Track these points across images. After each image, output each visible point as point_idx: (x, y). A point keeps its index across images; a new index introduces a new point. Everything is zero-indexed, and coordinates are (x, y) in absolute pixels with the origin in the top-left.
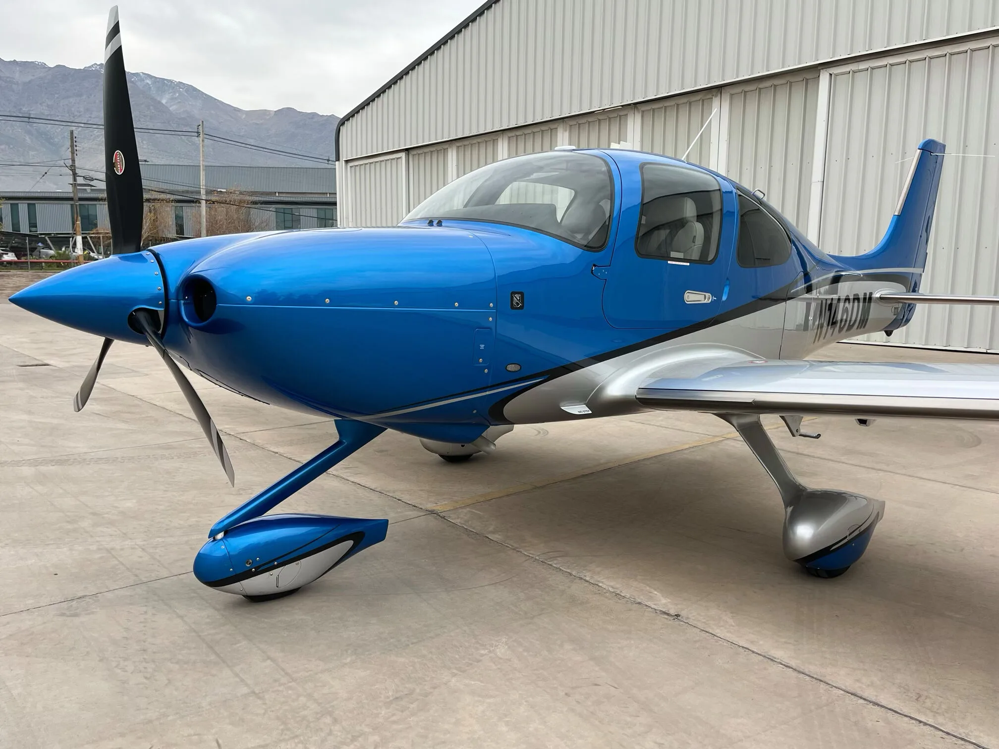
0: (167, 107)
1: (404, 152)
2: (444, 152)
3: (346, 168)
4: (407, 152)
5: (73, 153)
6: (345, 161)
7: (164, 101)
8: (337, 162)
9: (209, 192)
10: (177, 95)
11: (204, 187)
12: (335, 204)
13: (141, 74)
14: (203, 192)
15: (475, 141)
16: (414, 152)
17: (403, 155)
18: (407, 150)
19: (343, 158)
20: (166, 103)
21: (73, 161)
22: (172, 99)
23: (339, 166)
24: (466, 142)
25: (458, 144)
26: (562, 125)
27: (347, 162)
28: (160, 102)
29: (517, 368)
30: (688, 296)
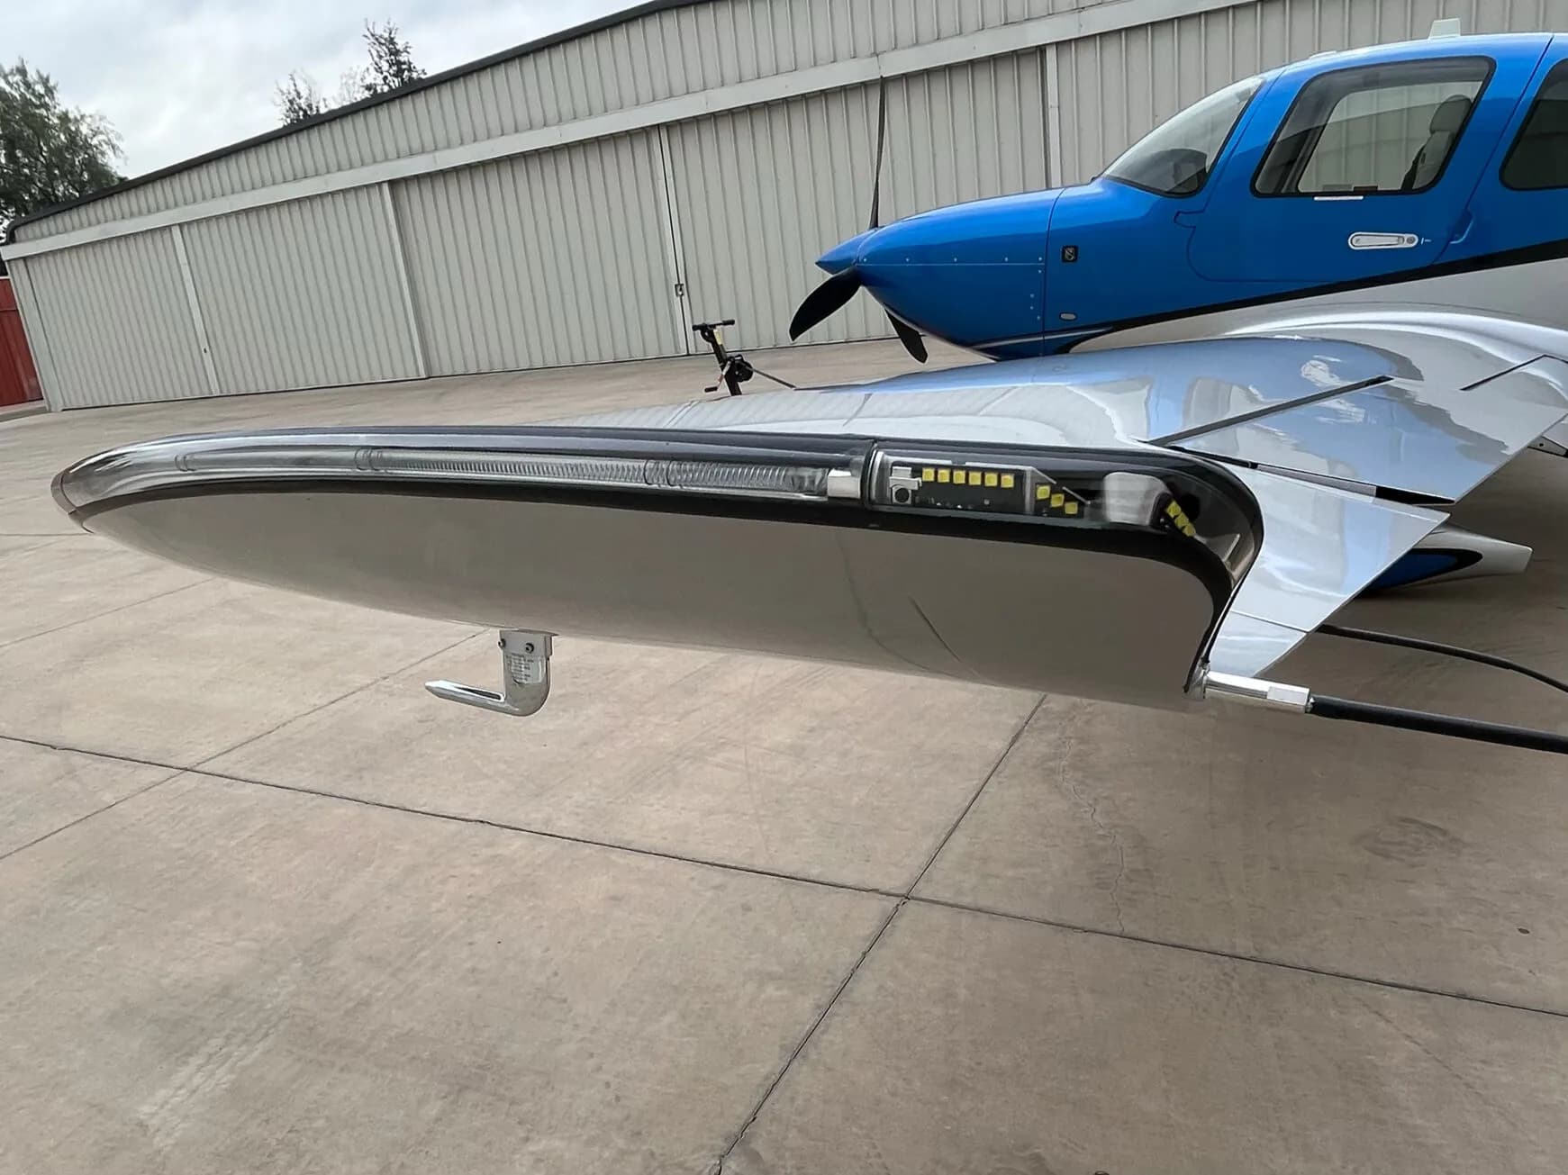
29: (1072, 317)
30: (1357, 240)
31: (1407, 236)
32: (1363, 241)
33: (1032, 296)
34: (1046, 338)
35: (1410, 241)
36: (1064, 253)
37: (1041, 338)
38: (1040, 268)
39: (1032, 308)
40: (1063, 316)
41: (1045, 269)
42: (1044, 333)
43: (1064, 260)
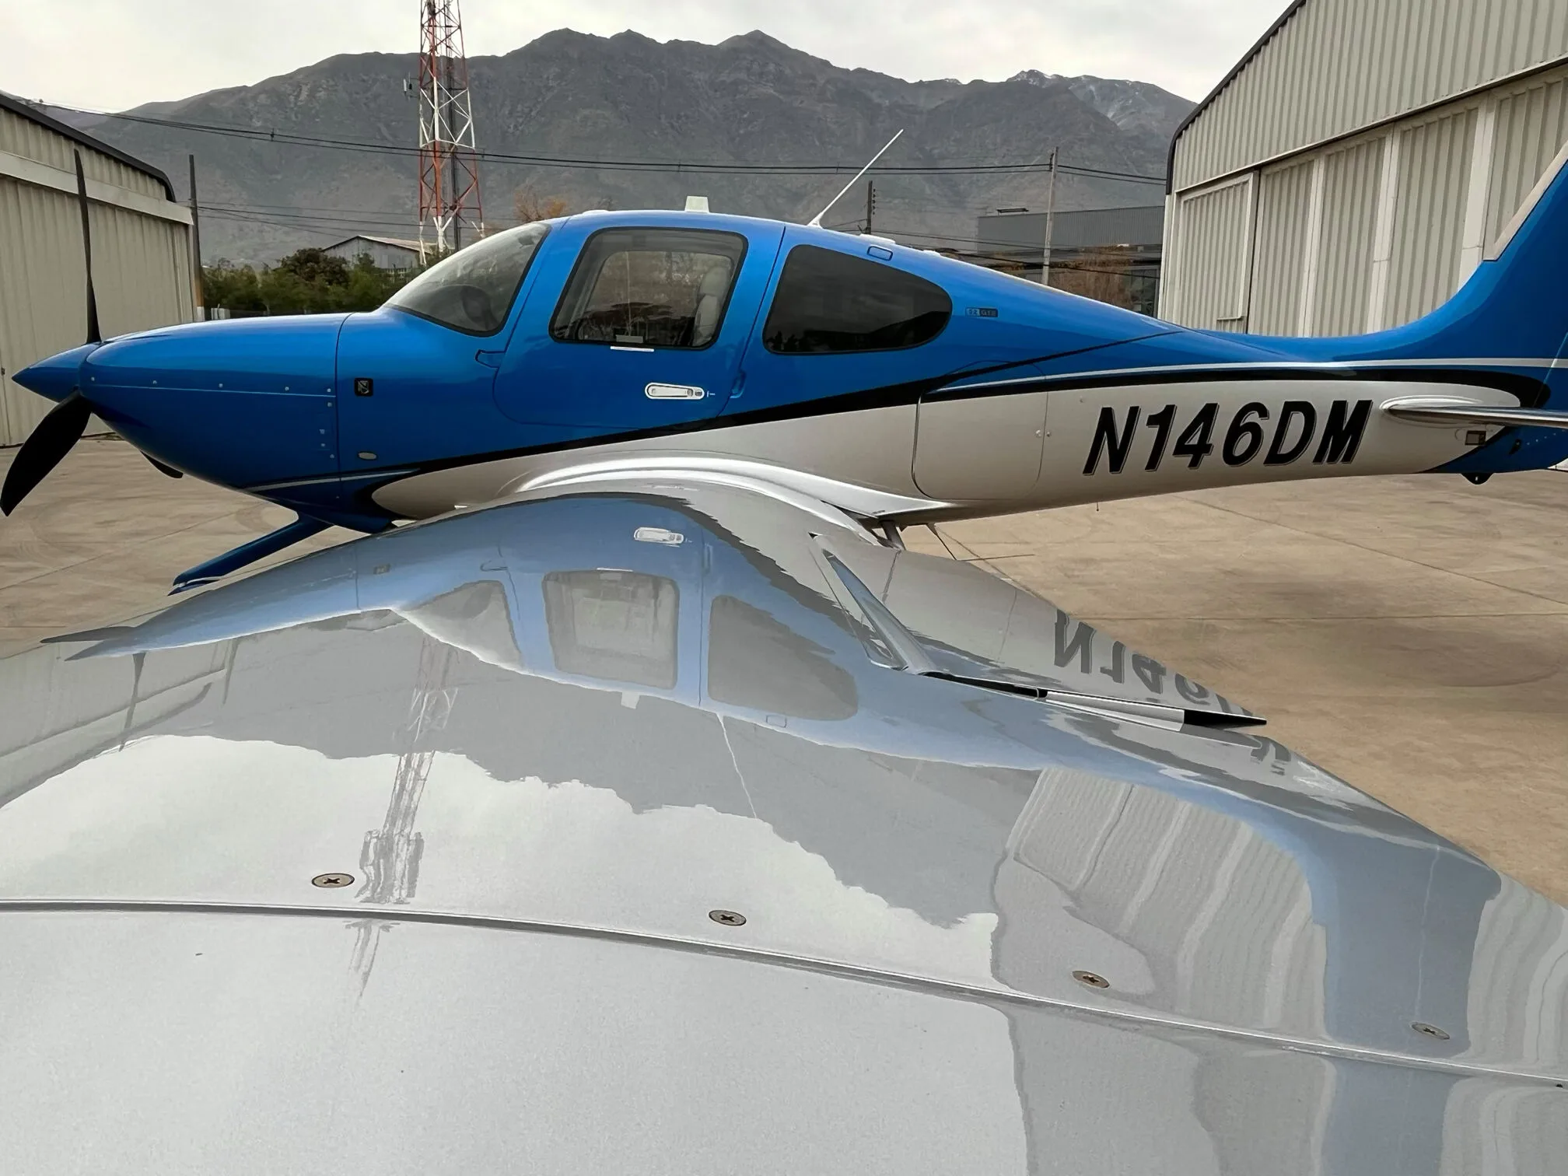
0: (1114, 123)
1: (1252, 172)
2: (1309, 167)
3: (1178, 207)
4: (1258, 172)
5: (869, 212)
6: (1177, 193)
7: (1110, 115)
8: (1167, 197)
9: (1054, 252)
10: (1130, 102)
11: (1049, 247)
12: (1158, 262)
13: (1083, 78)
14: (1047, 253)
15: (1353, 143)
16: (1267, 171)
17: (1250, 178)
18: (1258, 169)
19: (1176, 190)
20: (1113, 116)
21: (869, 221)
22: (1123, 109)
23: (1170, 201)
24: (1339, 147)
25: (1329, 152)
26: (1485, 101)
27: (1180, 194)
28: (1105, 118)
29: (372, 456)
30: (653, 390)
31: (696, 389)
32: (658, 391)
33: (322, 431)
34: (343, 479)
35: (699, 394)
36: (356, 386)
37: (337, 480)
38: (330, 400)
39: (323, 445)
40: (362, 455)
41: (335, 401)
42: (339, 475)
43: (358, 394)
